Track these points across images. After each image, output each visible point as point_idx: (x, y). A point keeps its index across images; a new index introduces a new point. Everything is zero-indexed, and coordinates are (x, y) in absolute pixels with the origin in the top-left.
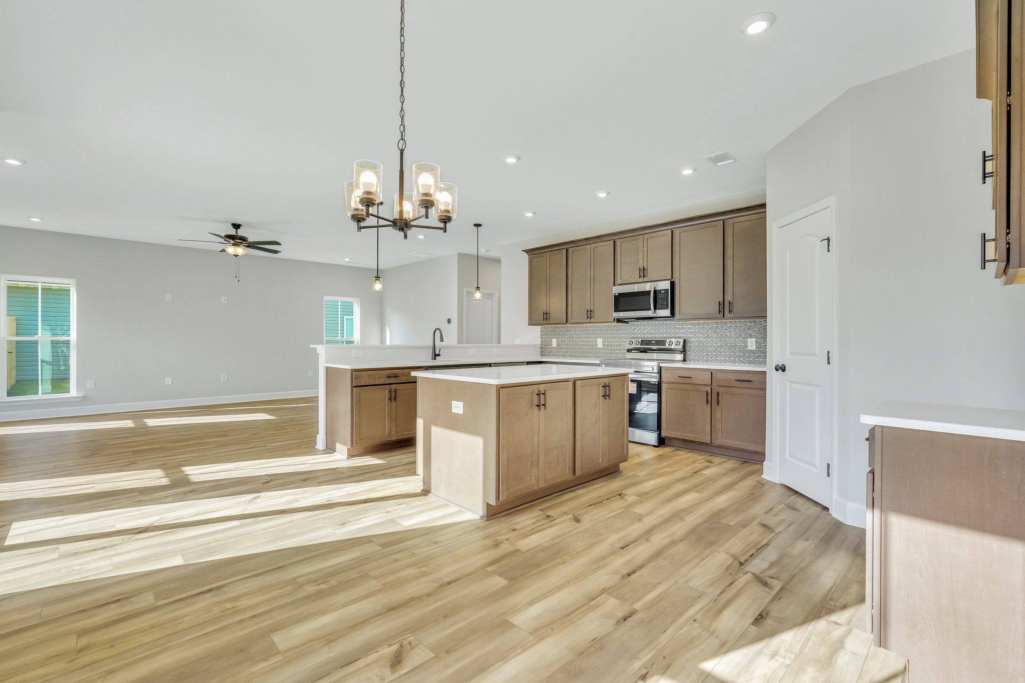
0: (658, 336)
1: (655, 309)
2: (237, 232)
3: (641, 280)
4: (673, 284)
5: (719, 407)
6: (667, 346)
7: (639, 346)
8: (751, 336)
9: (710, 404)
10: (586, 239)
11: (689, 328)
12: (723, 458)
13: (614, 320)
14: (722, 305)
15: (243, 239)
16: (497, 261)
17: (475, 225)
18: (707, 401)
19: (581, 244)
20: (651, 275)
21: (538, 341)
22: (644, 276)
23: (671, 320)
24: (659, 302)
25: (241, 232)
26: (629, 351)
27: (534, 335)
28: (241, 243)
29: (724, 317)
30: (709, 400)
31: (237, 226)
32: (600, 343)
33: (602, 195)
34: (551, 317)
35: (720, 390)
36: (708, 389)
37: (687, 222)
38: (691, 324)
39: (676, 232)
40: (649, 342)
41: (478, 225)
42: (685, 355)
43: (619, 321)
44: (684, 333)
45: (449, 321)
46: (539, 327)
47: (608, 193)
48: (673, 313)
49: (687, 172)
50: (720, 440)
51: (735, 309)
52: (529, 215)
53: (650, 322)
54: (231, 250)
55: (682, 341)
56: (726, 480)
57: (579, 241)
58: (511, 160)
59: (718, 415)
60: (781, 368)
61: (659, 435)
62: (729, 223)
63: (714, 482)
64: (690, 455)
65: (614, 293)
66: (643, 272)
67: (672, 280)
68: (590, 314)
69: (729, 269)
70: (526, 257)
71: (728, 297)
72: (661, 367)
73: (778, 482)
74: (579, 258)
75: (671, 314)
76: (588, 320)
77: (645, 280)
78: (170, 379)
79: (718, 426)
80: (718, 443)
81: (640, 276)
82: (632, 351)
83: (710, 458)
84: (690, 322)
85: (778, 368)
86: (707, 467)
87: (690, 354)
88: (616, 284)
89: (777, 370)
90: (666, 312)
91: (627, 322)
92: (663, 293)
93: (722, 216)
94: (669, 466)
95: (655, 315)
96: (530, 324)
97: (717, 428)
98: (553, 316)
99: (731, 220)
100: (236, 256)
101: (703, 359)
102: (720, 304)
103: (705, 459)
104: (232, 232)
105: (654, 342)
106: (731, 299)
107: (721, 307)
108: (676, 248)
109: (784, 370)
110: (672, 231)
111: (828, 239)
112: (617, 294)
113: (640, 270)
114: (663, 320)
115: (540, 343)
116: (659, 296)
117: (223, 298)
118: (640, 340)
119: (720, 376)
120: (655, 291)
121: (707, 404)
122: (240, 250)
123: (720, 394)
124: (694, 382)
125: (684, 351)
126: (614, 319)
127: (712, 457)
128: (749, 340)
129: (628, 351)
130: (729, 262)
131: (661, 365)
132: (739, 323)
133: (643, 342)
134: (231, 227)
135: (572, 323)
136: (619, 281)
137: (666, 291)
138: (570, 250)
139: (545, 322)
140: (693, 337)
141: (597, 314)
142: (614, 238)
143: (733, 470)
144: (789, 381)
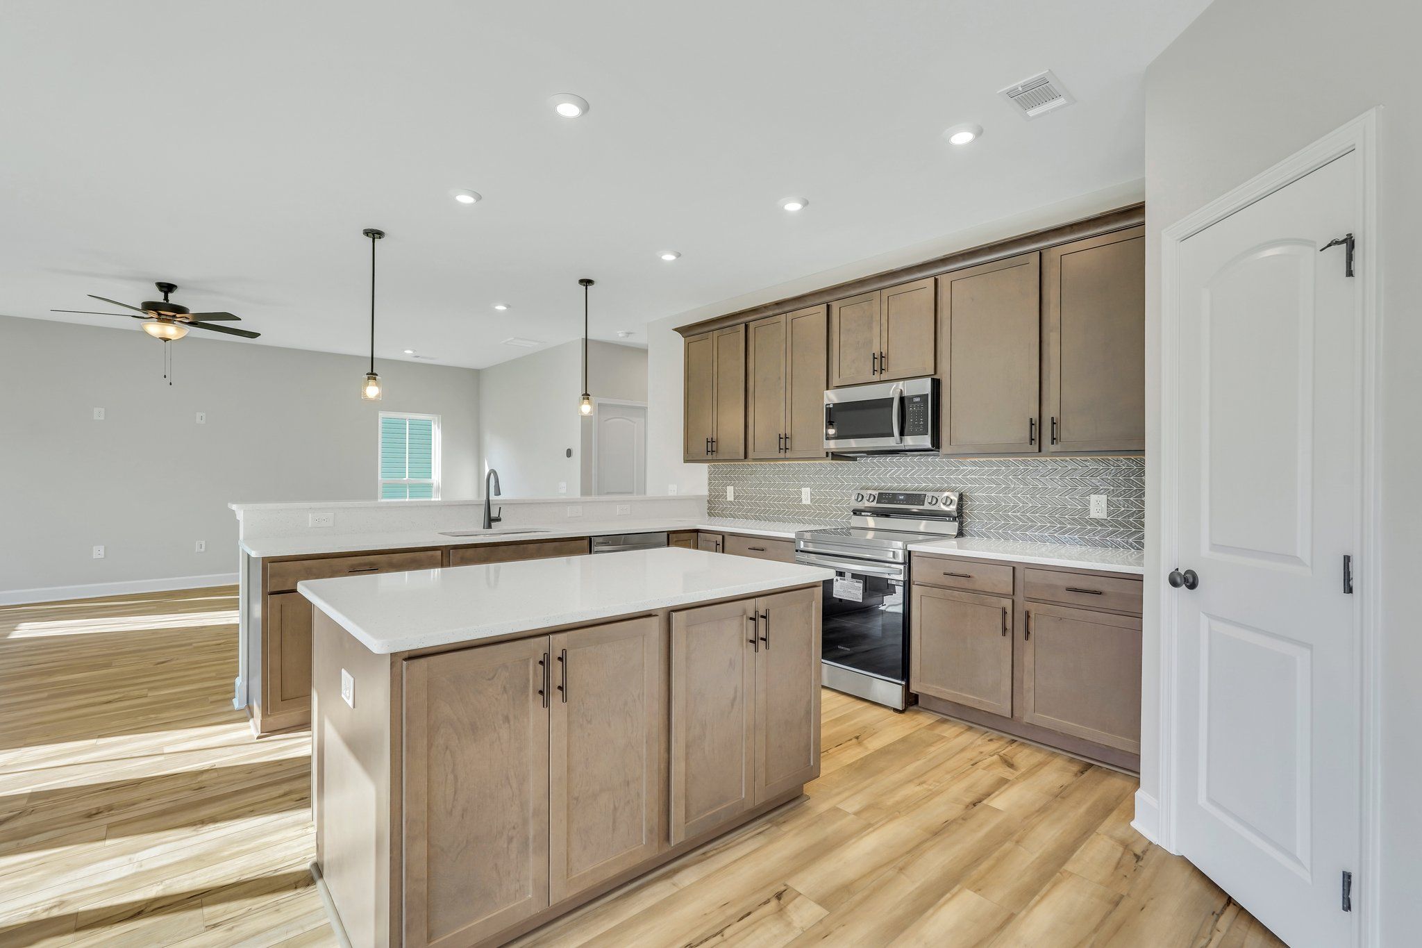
0: (911, 486)
1: (902, 434)
2: (166, 298)
3: (876, 377)
4: (936, 384)
5: (1029, 646)
6: (927, 507)
7: (874, 504)
8: (1096, 491)
9: (1009, 634)
10: (778, 304)
11: (971, 472)
12: (1039, 751)
13: (827, 456)
14: (1036, 426)
15: (180, 310)
16: (642, 352)
17: (582, 281)
18: (1005, 630)
19: (770, 313)
20: (894, 370)
21: (704, 491)
22: (882, 369)
23: (934, 455)
24: (910, 420)
25: (174, 298)
26: (856, 512)
27: (698, 478)
28: (174, 316)
29: (1040, 451)
30: (1009, 626)
31: (167, 288)
32: (806, 495)
33: (793, 207)
34: (720, 448)
35: (1032, 607)
36: (1007, 603)
37: (964, 260)
38: (975, 464)
39: (944, 281)
40: (893, 498)
41: (587, 282)
42: (961, 524)
43: (836, 456)
44: (961, 482)
45: (569, 453)
46: (706, 465)
47: (806, 203)
48: (936, 443)
49: (962, 138)
50: (1030, 714)
51: (1064, 434)
52: (669, 257)
53: (896, 459)
54: (155, 328)
55: (955, 498)
56: (1047, 836)
57: (765, 307)
58: (568, 110)
59: (1028, 659)
60: (1186, 580)
61: (907, 687)
62: (1053, 256)
63: (1017, 842)
64: (967, 738)
65: (825, 403)
66: (880, 362)
67: (935, 377)
68: (784, 443)
69: (1052, 351)
70: (680, 340)
71: (1051, 411)
72: (910, 552)
73: (1173, 852)
74: (767, 339)
75: (933, 446)
76: (782, 455)
77: (885, 376)
78: (102, 549)
79: (1028, 683)
80: (1026, 719)
81: (874, 370)
82: (863, 514)
83: (1008, 750)
84: (973, 460)
85: (1179, 580)
86: (1002, 782)
87: (972, 523)
88: (830, 386)
89: (1174, 583)
90: (926, 441)
91: (854, 459)
92: (917, 402)
93: (1037, 242)
94: (918, 778)
95: (901, 446)
96: (686, 461)
97: (1025, 687)
98: (723, 445)
99: (1057, 252)
100: (166, 340)
101: (998, 533)
102: (1032, 424)
103: (998, 753)
104: (159, 297)
105: (902, 497)
106: (1055, 414)
107: (1036, 429)
108: (944, 313)
109: (1193, 586)
110: (936, 280)
111: (1350, 242)
112: (831, 406)
113: (874, 358)
114: (920, 455)
115: (706, 493)
116: (910, 409)
117: (198, 415)
118: (876, 493)
119: (1031, 576)
120: (902, 399)
121: (1004, 634)
122: (171, 331)
123: (1032, 615)
124: (977, 587)
125: (960, 516)
126: (827, 453)
127: (1014, 745)
128: (1093, 498)
129: (855, 514)
130: (1052, 338)
131: (910, 547)
132: (1070, 463)
133: (882, 497)
134: (156, 289)
135: (755, 460)
136: (835, 381)
137: (924, 397)
138: (752, 325)
139: (709, 456)
140: (978, 490)
141: (797, 444)
142: (827, 298)
143: (1061, 795)
144: (1210, 616)
